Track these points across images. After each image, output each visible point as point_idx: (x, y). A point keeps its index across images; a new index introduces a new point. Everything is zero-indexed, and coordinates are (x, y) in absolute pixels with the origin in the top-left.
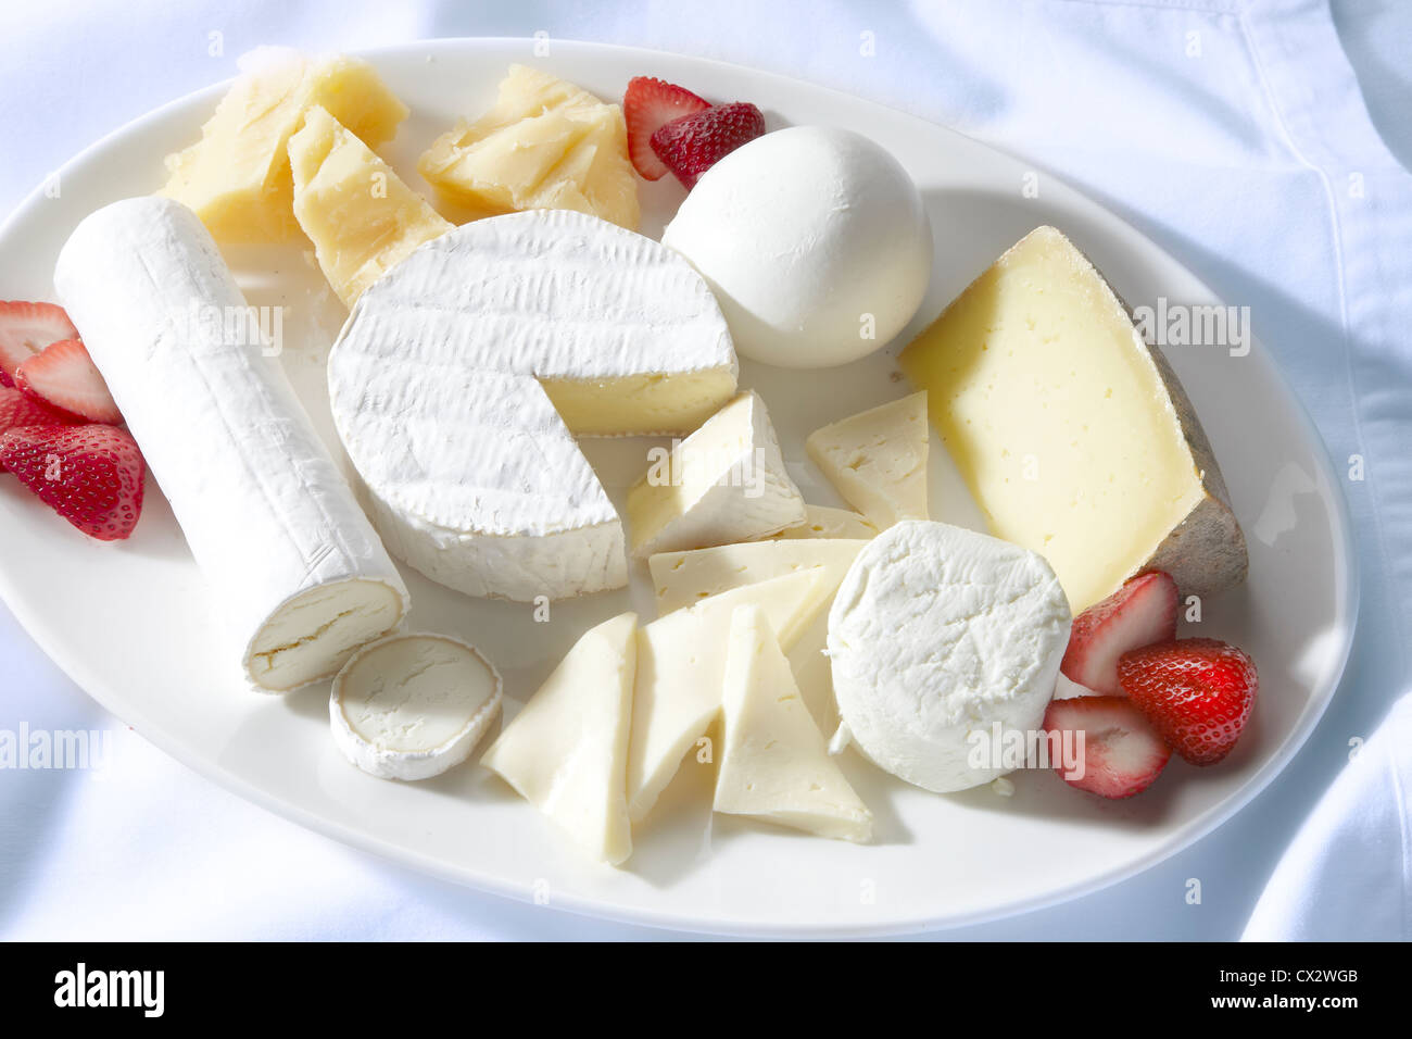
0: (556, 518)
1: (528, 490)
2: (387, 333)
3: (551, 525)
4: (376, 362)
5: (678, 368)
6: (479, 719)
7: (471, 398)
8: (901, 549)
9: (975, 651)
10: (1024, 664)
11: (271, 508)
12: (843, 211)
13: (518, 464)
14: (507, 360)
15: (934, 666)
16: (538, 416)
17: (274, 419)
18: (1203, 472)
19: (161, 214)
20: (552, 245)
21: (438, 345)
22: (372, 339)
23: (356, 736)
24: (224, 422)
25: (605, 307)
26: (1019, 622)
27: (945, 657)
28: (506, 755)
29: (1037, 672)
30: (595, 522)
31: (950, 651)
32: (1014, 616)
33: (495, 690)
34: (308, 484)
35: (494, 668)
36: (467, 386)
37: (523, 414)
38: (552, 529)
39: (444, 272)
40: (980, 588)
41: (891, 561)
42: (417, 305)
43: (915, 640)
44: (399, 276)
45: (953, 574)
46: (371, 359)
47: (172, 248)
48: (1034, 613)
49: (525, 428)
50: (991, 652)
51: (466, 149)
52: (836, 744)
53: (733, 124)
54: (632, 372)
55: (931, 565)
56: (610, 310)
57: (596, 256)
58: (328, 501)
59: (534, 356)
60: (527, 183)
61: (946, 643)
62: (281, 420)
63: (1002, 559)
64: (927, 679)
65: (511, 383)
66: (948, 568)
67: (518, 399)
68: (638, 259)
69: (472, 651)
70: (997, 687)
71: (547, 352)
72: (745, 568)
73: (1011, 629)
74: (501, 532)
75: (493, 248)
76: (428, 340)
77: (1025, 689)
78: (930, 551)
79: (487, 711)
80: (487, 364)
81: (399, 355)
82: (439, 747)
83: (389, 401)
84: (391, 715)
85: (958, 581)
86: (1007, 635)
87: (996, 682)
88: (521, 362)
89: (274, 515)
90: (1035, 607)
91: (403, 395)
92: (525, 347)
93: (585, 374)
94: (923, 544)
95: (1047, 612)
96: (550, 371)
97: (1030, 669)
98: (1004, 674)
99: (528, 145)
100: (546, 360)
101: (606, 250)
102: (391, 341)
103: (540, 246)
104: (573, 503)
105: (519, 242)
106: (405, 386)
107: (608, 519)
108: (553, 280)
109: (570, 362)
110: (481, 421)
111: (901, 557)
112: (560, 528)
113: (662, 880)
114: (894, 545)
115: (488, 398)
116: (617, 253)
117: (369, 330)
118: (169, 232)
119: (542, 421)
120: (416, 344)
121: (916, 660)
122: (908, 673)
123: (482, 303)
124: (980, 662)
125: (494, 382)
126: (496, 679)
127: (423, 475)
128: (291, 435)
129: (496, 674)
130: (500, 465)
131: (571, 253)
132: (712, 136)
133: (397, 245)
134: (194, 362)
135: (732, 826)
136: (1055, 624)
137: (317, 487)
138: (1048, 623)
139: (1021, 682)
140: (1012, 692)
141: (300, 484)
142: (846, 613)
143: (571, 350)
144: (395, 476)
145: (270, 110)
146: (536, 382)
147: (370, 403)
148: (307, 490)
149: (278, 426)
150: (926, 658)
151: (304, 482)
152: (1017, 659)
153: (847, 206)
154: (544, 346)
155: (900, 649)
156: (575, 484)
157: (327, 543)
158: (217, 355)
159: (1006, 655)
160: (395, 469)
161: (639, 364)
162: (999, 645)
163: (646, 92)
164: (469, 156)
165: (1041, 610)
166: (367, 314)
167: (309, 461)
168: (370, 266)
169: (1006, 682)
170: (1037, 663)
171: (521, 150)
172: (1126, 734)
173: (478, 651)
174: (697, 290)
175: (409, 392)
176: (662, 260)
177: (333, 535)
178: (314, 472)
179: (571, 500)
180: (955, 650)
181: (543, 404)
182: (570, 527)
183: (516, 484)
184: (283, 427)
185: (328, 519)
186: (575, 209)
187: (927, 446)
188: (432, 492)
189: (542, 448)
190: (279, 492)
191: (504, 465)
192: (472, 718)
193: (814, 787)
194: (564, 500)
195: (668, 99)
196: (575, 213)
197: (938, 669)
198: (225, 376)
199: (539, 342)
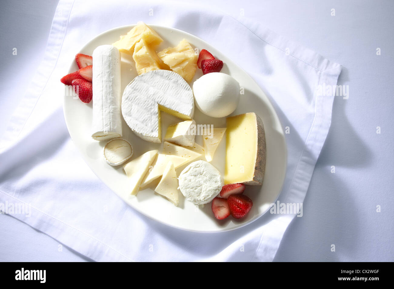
0: (148, 133)
1: (146, 125)
2: (137, 86)
3: (146, 134)
4: (133, 91)
5: (181, 112)
6: (125, 159)
7: (145, 104)
8: (198, 166)
9: (201, 190)
10: (208, 196)
11: (103, 114)
12: (220, 96)
13: (147, 120)
14: (154, 99)
15: (193, 190)
16: (154, 112)
17: (111, 97)
18: (254, 176)
19: (110, 50)
20: (172, 79)
21: (144, 92)
22: (134, 86)
23: (104, 156)
24: (102, 95)
25: (175, 95)
26: (211, 188)
27: (195, 189)
28: (127, 167)
29: (210, 198)
30: (154, 137)
31: (197, 188)
32: (211, 186)
33: (131, 154)
34: (111, 111)
35: (133, 150)
36: (145, 102)
37: (152, 110)
38: (146, 135)
39: (152, 77)
40: (208, 179)
41: (196, 167)
42: (145, 82)
43: (192, 184)
44: (144, 75)
45: (205, 174)
46: (132, 90)
47: (109, 58)
48: (214, 187)
49: (151, 113)
50: (204, 191)
51: (166, 54)
52: (178, 189)
53: (216, 65)
54: (174, 110)
55: (202, 171)
56: (175, 96)
57: (178, 84)
58: (113, 116)
59: (159, 100)
60: (173, 65)
61: (197, 187)
62: (112, 97)
63: (214, 175)
64: (191, 192)
65: (153, 104)
66: (204, 173)
67: (153, 107)
68: (185, 88)
69: (131, 146)
70: (202, 198)
71: (161, 100)
72: (178, 152)
73: (209, 189)
74: (138, 132)
75: (162, 76)
76: (143, 90)
77: (206, 200)
78: (203, 168)
79: (127, 158)
80: (151, 98)
81: (137, 91)
82: (116, 163)
83: (132, 99)
84: (112, 154)
85: (205, 176)
86: (208, 190)
87: (201, 198)
88: (156, 100)
89: (103, 115)
90: (215, 186)
91: (134, 99)
92: (158, 98)
93: (166, 106)
94: (203, 166)
95: (217, 188)
96: (160, 104)
97: (209, 197)
98: (204, 196)
99: (176, 58)
100: (161, 101)
101: (180, 84)
102: (137, 88)
103: (170, 79)
104: (152, 131)
105: (166, 77)
106: (136, 97)
107: (156, 137)
108: (169, 86)
109: (164, 103)
110: (145, 109)
111: (198, 167)
112: (147, 135)
113: (140, 200)
114: (198, 164)
115: (148, 105)
116: (182, 85)
117: (135, 84)
118: (110, 54)
119: (155, 113)
120: (141, 90)
121: (190, 188)
122: (188, 190)
123: (155, 86)
124: (201, 192)
125: (150, 102)
126: (132, 152)
127: (131, 116)
128: (112, 101)
129: (133, 152)
130: (143, 119)
131: (174, 82)
132: (211, 66)
133: (149, 67)
134: (103, 81)
135: (156, 194)
136: (217, 190)
137: (112, 113)
138: (216, 190)
139: (206, 199)
140: (203, 200)
141: (109, 111)
142: (184, 173)
143: (166, 101)
144: (126, 114)
145: (136, 36)
146: (157, 104)
147: (129, 99)
148: (110, 113)
149: (111, 98)
150: (192, 188)
151: (110, 111)
152: (207, 195)
153: (221, 96)
154: (161, 99)
155: (189, 185)
156: (154, 128)
157: (109, 124)
158: (107, 81)
159: (206, 193)
160: (127, 113)
161: (175, 109)
162: (206, 191)
163: (204, 52)
164: (166, 56)
165: (216, 187)
166: (135, 81)
167: (113, 107)
168: (143, 69)
169: (203, 198)
170: (210, 197)
171: (174, 59)
172: (225, 208)
173: (132, 146)
174: (191, 99)
175: (136, 99)
176: (188, 90)
177: (110, 123)
178: (113, 109)
179: (152, 130)
180: (198, 189)
181: (156, 110)
182: (149, 136)
183: (145, 124)
184: (112, 99)
185: (111, 119)
186: (179, 74)
187: (221, 139)
188: (131, 120)
189: (152, 118)
190: (105, 112)
191: (144, 119)
192: (124, 159)
193: (172, 194)
194: (151, 130)
195: (208, 55)
196: (178, 75)
197: (193, 191)
198: (106, 86)
199: (161, 98)
